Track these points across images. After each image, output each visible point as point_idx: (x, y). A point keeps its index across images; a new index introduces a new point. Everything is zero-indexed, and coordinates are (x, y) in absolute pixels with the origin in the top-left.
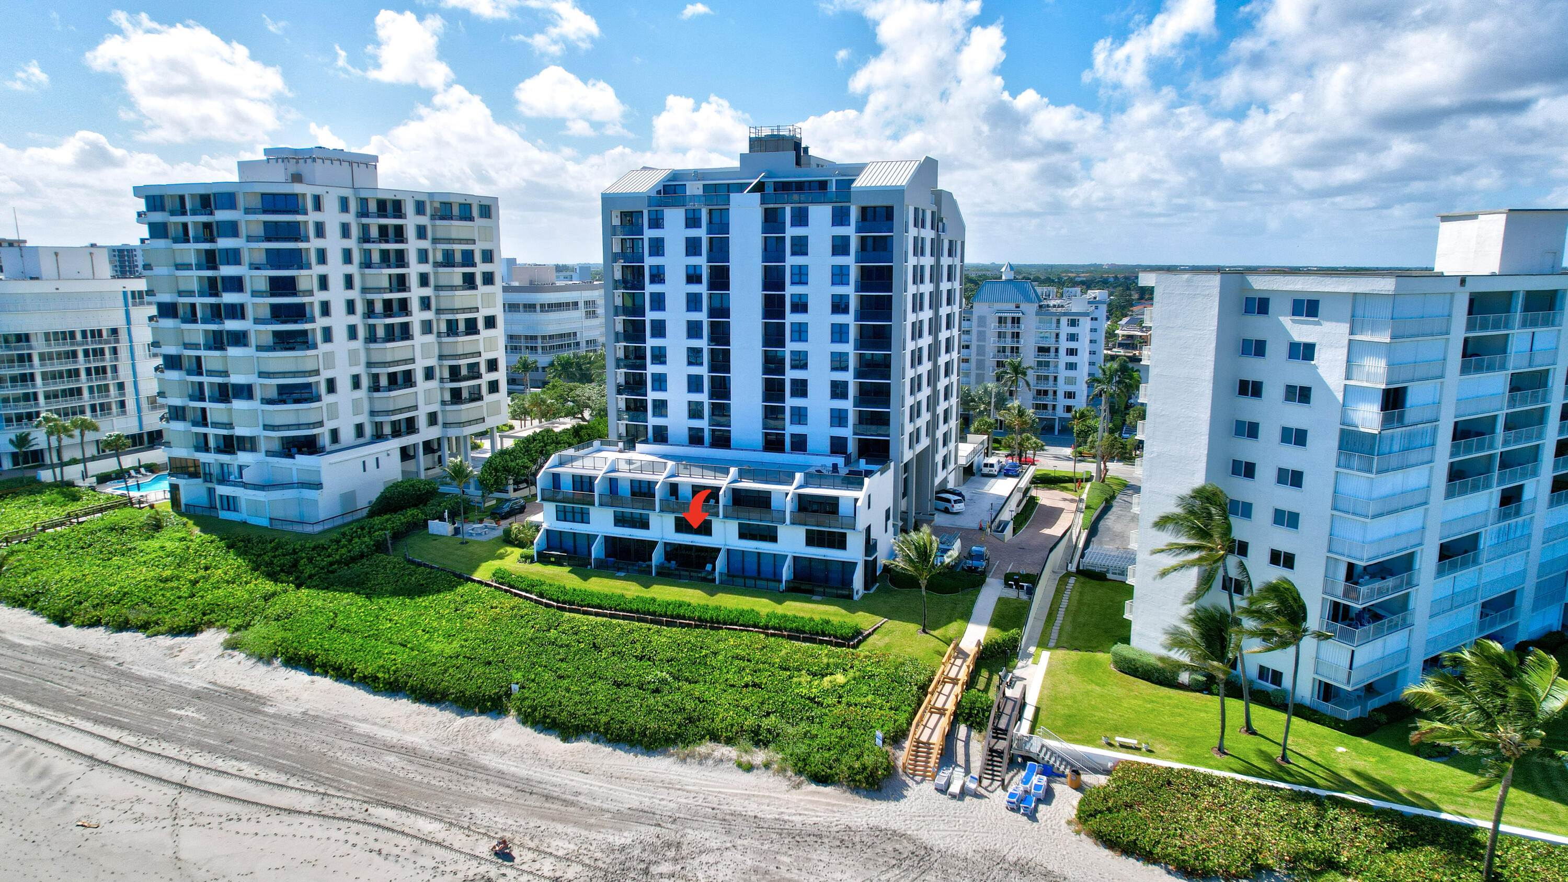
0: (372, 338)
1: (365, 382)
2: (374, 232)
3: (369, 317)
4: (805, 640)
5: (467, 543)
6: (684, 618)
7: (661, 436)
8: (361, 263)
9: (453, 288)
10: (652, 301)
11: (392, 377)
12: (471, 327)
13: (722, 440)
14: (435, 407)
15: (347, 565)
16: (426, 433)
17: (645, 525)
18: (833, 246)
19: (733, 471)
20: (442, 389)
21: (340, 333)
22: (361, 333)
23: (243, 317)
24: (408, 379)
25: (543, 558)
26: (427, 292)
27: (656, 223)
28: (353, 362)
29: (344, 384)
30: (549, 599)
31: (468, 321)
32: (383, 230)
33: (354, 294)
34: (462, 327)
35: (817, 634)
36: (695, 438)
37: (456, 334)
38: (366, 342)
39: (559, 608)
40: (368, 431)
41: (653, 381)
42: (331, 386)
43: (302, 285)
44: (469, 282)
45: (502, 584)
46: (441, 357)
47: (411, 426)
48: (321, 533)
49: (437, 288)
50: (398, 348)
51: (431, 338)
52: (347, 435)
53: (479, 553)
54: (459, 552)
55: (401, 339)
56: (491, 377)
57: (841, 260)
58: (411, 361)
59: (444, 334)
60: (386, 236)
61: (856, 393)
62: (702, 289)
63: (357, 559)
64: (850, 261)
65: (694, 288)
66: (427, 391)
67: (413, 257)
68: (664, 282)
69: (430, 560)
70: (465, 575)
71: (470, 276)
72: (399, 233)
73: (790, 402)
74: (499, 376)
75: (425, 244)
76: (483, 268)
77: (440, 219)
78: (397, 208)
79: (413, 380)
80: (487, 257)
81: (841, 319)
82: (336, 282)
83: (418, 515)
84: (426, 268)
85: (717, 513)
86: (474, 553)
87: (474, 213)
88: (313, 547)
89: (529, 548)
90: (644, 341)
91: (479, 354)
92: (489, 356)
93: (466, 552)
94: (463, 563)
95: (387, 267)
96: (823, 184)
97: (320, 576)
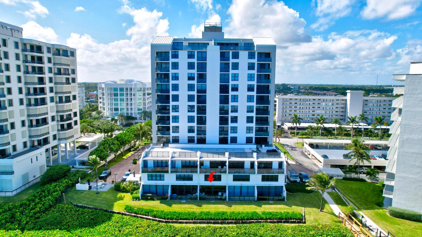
0: (29, 105)
1: (27, 123)
2: (29, 59)
3: (28, 95)
4: (284, 222)
5: (99, 193)
6: (228, 219)
7: (176, 141)
8: (24, 72)
9: (62, 83)
10: (172, 87)
11: (38, 121)
12: (68, 100)
13: (202, 141)
14: (56, 132)
15: (44, 212)
16: (53, 143)
17: (190, 179)
18: (248, 66)
19: (227, 154)
20: (58, 125)
21: (16, 102)
22: (25, 102)
24: (45, 121)
25: (144, 197)
26: (52, 85)
27: (176, 56)
28: (22, 114)
29: (18, 125)
30: (160, 218)
31: (66, 97)
32: (33, 58)
33: (22, 85)
34: (64, 99)
35: (288, 219)
36: (191, 140)
37: (62, 102)
38: (27, 106)
39: (166, 222)
40: (29, 144)
41: (173, 118)
42: (13, 126)
44: (68, 82)
45: (131, 213)
46: (57, 112)
47: (46, 141)
48: (16, 195)
49: (56, 83)
50: (40, 109)
51: (53, 104)
52: (20, 148)
53: (108, 198)
54: (98, 198)
55: (41, 105)
56: (75, 119)
57: (251, 72)
58: (46, 114)
59: (58, 103)
60: (34, 60)
61: (256, 120)
62: (195, 82)
63: (48, 208)
64: (255, 72)
65: (191, 82)
66: (53, 126)
67: (46, 70)
68: (178, 80)
69: (86, 204)
70: (110, 210)
71: (68, 79)
72: (40, 60)
73: (231, 125)
74: (78, 118)
75: (51, 65)
76: (72, 76)
77: (56, 55)
78: (39, 49)
79: (47, 122)
80: (74, 72)
81: (251, 93)
82: (14, 79)
83: (68, 182)
84: (51, 75)
85: (225, 172)
86: (106, 198)
87: (69, 54)
88: (19, 205)
89: (136, 193)
90: (169, 103)
91: (71, 110)
92: (74, 111)
93: (101, 198)
94: (104, 204)
95: (36, 74)
96: (237, 44)
97: (32, 222)
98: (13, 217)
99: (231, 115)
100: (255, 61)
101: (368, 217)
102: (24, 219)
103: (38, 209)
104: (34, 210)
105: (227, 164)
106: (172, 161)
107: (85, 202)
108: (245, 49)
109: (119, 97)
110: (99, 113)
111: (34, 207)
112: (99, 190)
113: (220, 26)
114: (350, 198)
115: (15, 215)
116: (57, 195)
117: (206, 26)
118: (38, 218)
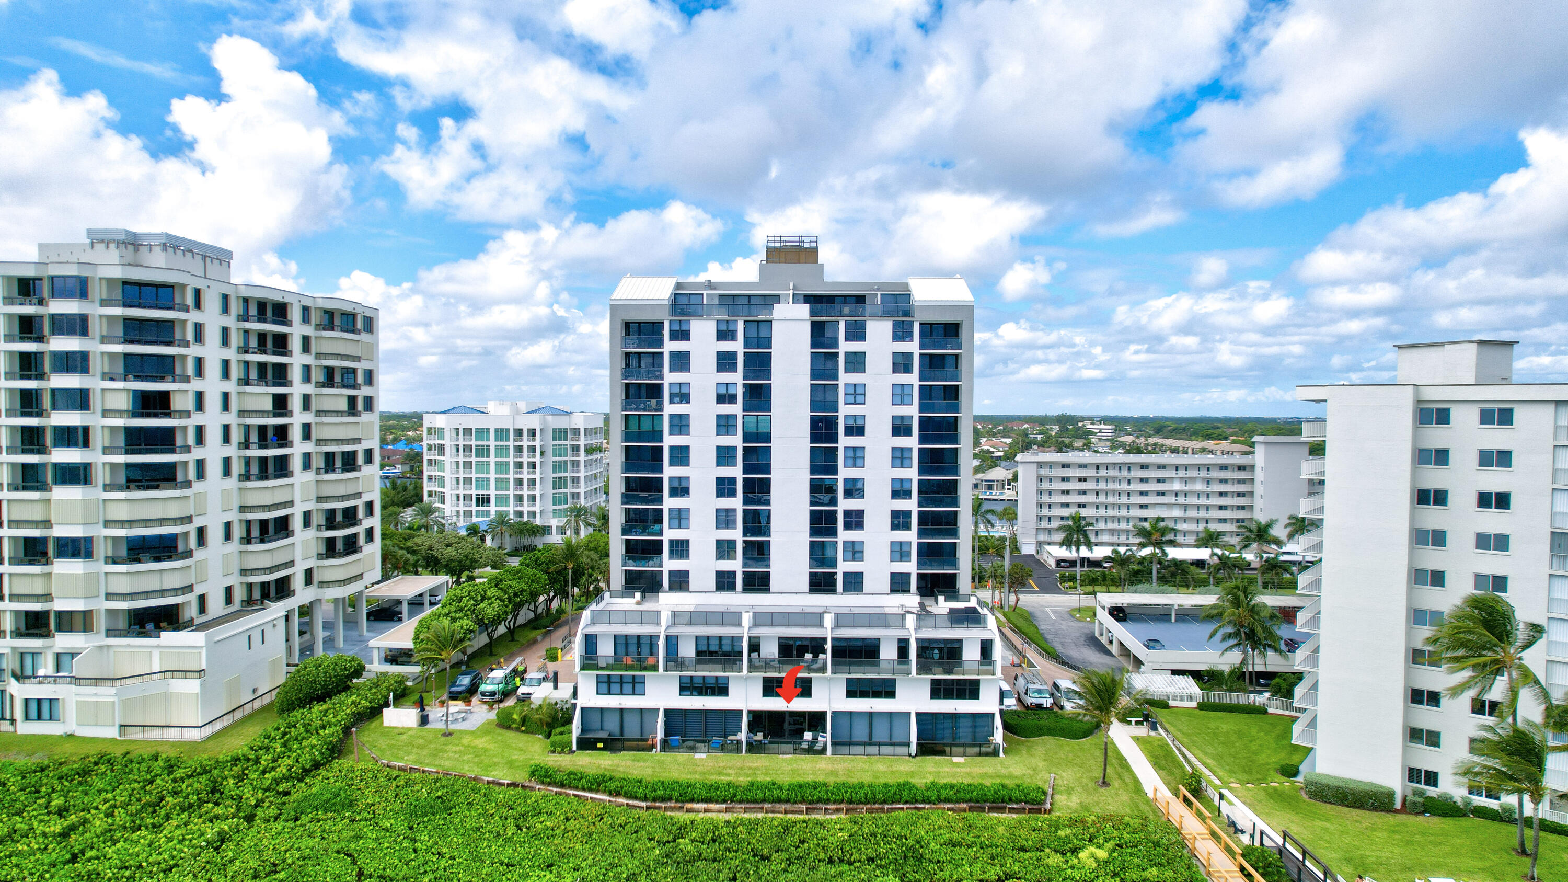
0: (246, 475)
1: (237, 531)
2: (254, 341)
3: (245, 448)
5: (450, 734)
6: (827, 802)
7: (680, 583)
8: (239, 379)
9: (339, 413)
10: (671, 425)
11: (265, 525)
12: (350, 464)
13: (758, 583)
14: (311, 562)
16: (302, 595)
18: (894, 364)
19: (828, 618)
20: (318, 538)
21: (214, 469)
22: (236, 467)
23: (86, 444)
24: (282, 527)
25: (587, 743)
26: (309, 418)
27: (682, 334)
28: (225, 505)
29: (215, 534)
30: (631, 798)
31: (346, 455)
32: (262, 338)
33: (230, 418)
34: (338, 462)
35: (1004, 801)
36: (724, 582)
37: (334, 470)
38: (240, 480)
40: (238, 595)
41: (671, 517)
42: (202, 536)
43: (177, 403)
44: (352, 409)
46: (319, 499)
47: (282, 589)
48: (209, 738)
49: (319, 413)
50: (272, 488)
51: (310, 476)
52: (216, 605)
53: (481, 746)
54: (449, 747)
55: (276, 477)
56: (367, 523)
57: (903, 378)
58: (290, 504)
59: (323, 471)
60: (265, 345)
61: (920, 523)
62: (736, 409)
63: (311, 771)
64: (913, 379)
65: (726, 409)
66: (305, 542)
67: (296, 374)
68: (688, 402)
69: (417, 762)
70: (486, 779)
71: (352, 400)
72: (281, 343)
73: (844, 535)
74: (375, 522)
75: (309, 360)
76: (365, 391)
77: (324, 329)
78: (280, 311)
79: (291, 529)
80: (369, 378)
81: (902, 442)
82: (213, 402)
83: (359, 703)
84: (309, 389)
85: (823, 669)
86: (475, 747)
87: (359, 325)
88: (229, 758)
89: (561, 733)
90: (661, 470)
91: (358, 495)
92: (366, 498)
93: (457, 745)
94: (468, 762)
95: (267, 385)
96: (861, 299)
97: (271, 802)
98: (215, 789)
99: (844, 504)
100: (913, 347)
101: (1244, 803)
102: (248, 795)
103: (284, 771)
104: (273, 773)
105: (829, 646)
106: (668, 638)
107: (412, 757)
108: (885, 314)
109: (492, 459)
110: (429, 511)
111: (270, 765)
112: (452, 727)
113: (813, 245)
114: (1201, 756)
115: (221, 784)
116: (333, 735)
117: (771, 245)
118: (287, 793)
